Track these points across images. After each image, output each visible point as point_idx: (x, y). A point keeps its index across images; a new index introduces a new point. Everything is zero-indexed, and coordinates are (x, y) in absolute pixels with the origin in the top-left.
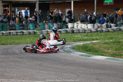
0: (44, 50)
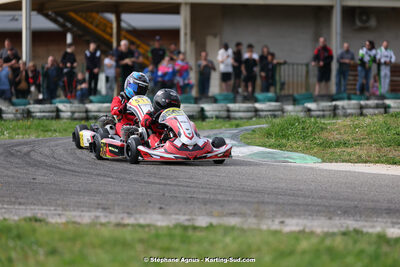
0: (167, 152)
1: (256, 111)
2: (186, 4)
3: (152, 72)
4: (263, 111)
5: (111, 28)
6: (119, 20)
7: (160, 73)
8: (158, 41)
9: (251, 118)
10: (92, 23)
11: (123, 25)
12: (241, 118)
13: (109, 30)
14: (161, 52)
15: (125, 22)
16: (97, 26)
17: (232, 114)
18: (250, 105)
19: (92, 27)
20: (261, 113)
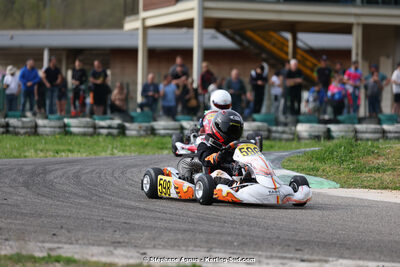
1: (384, 132)
2: (358, 24)
3: (318, 92)
4: (390, 132)
5: (287, 46)
6: (295, 39)
7: (329, 93)
8: (325, 60)
9: (378, 140)
10: (269, 41)
11: (299, 44)
12: (368, 140)
13: (285, 48)
14: (327, 72)
15: (302, 41)
16: (274, 45)
17: (360, 135)
18: (378, 127)
19: (268, 45)
20: (389, 135)
